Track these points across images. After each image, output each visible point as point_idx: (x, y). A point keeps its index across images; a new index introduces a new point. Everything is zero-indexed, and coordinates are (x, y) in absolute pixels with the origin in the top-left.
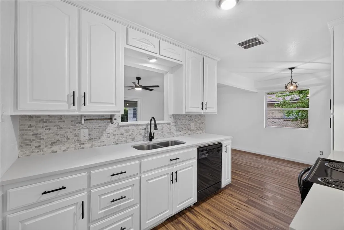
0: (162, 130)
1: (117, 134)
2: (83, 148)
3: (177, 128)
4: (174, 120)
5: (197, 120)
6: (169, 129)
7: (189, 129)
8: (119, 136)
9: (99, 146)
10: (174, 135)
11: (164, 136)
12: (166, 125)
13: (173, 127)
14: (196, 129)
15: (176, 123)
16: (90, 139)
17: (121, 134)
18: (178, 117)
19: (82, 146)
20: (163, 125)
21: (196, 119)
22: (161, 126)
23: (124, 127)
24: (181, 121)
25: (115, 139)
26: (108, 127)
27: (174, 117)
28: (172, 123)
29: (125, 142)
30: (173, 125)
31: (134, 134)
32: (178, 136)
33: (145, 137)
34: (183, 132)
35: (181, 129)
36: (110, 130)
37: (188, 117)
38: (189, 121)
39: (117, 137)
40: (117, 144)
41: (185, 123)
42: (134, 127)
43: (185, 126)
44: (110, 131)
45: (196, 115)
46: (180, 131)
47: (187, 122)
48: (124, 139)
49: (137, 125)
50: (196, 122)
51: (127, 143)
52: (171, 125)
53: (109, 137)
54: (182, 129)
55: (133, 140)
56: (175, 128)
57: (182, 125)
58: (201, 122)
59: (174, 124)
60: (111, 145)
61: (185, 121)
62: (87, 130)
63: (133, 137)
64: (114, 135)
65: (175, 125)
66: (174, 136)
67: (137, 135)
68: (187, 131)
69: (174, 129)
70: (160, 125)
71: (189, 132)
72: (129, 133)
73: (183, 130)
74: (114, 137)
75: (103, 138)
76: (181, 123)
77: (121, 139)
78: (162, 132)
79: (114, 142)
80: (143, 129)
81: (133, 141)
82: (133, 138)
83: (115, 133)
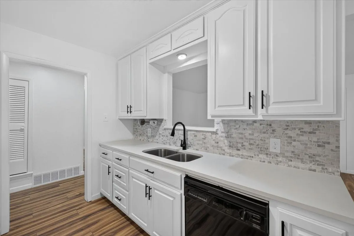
0: (205, 141)
2: (149, 141)
3: (230, 142)
4: (224, 128)
6: (214, 140)
9: (155, 142)
10: (223, 152)
11: (206, 149)
12: (210, 134)
13: (222, 139)
14: (289, 154)
15: (227, 133)
16: (152, 136)
18: (233, 124)
19: (149, 140)
22: (203, 135)
24: (239, 131)
27: (224, 124)
28: (219, 132)
30: (222, 137)
32: (233, 156)
35: (240, 145)
36: (160, 131)
37: (261, 124)
38: (264, 133)
39: (164, 138)
41: (251, 137)
43: (252, 142)
47: (256, 135)
48: (168, 141)
51: (170, 145)
52: (218, 136)
53: (160, 137)
55: (174, 144)
56: (226, 141)
57: (242, 138)
58: (315, 140)
59: (224, 135)
61: (250, 132)
62: (150, 129)
64: (163, 136)
65: (226, 137)
66: (224, 154)
68: (256, 153)
69: (224, 143)
70: (202, 133)
71: (263, 156)
73: (245, 149)
74: (162, 137)
75: (157, 137)
76: (241, 136)
78: (205, 143)
83: (163, 134)
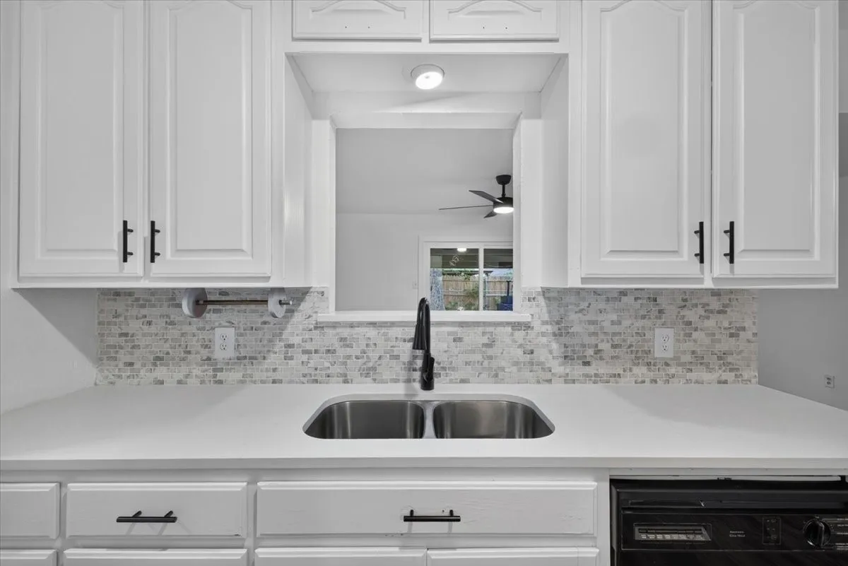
0: (490, 352)
1: (316, 352)
2: (221, 382)
3: (566, 346)
4: (549, 312)
5: (691, 315)
6: (520, 346)
7: (642, 356)
8: (321, 358)
9: (263, 382)
10: (548, 376)
11: (496, 375)
12: (509, 329)
13: (544, 340)
14: (687, 358)
15: (558, 323)
16: (238, 358)
17: (328, 351)
18: (572, 299)
19: (220, 376)
20: (491, 329)
21: (685, 312)
22: (484, 334)
23: (339, 330)
24: (588, 318)
25: (309, 365)
26: (289, 326)
27: (548, 299)
28: (536, 324)
29: (341, 379)
30: (543, 334)
31: (374, 355)
32: (574, 381)
33: (415, 370)
34: (600, 368)
35: (590, 352)
36: (292, 334)
37: (636, 299)
38: (643, 317)
39: (315, 360)
40: (316, 381)
41: (616, 329)
42: (372, 333)
43: (617, 340)
44: (296, 340)
45: (684, 291)
46: (587, 364)
47: (626, 323)
48: (337, 369)
49: (386, 323)
50: (690, 323)
51: (346, 382)
52: (532, 334)
53: (291, 358)
54: (598, 352)
55: (367, 375)
56: (555, 346)
57: (595, 334)
58: (726, 324)
59: (549, 328)
60: (297, 383)
61: (614, 317)
62: (230, 332)
63: (370, 365)
64: (306, 352)
65: (555, 335)
66: (549, 381)
67: (384, 361)
68: (628, 366)
69: (551, 352)
70: (481, 329)
71: (640, 371)
72: (355, 351)
73: (601, 358)
74: (305, 358)
75: (274, 359)
76: (592, 328)
77: (329, 368)
78: (490, 358)
79: (304, 376)
80: (405, 341)
82: (369, 369)
83: (309, 346)
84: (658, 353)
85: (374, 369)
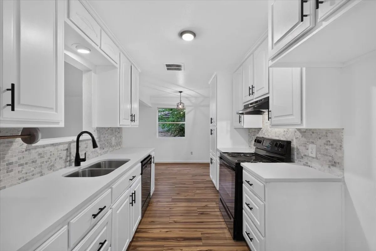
0: (86, 149)
1: (26, 163)
3: (100, 145)
4: (98, 135)
7: (111, 145)
8: (29, 166)
10: (98, 154)
11: (88, 157)
15: (99, 138)
17: (33, 162)
21: (116, 133)
22: (85, 144)
23: (38, 150)
24: (104, 136)
25: (23, 172)
26: (10, 151)
27: (97, 131)
29: (39, 175)
31: (53, 159)
32: (102, 155)
33: (67, 162)
34: (106, 150)
36: (12, 156)
37: (110, 130)
38: (111, 135)
39: (26, 168)
40: (27, 180)
41: (107, 138)
42: (52, 149)
43: (108, 141)
44: (14, 159)
45: (115, 128)
46: (104, 149)
47: (109, 137)
48: (38, 170)
49: (57, 143)
50: (116, 136)
53: (12, 171)
54: (105, 145)
55: (51, 169)
57: (105, 140)
59: (98, 140)
60: (15, 184)
61: (107, 135)
63: (52, 164)
64: (20, 165)
65: (99, 142)
66: (98, 156)
67: (57, 160)
68: (109, 148)
70: (85, 142)
71: (111, 149)
72: (46, 159)
73: (106, 147)
74: (20, 168)
77: (33, 171)
79: (20, 179)
80: (64, 150)
81: (52, 171)
82: (51, 166)
83: (22, 162)
84: (113, 144)
85: (53, 165)
